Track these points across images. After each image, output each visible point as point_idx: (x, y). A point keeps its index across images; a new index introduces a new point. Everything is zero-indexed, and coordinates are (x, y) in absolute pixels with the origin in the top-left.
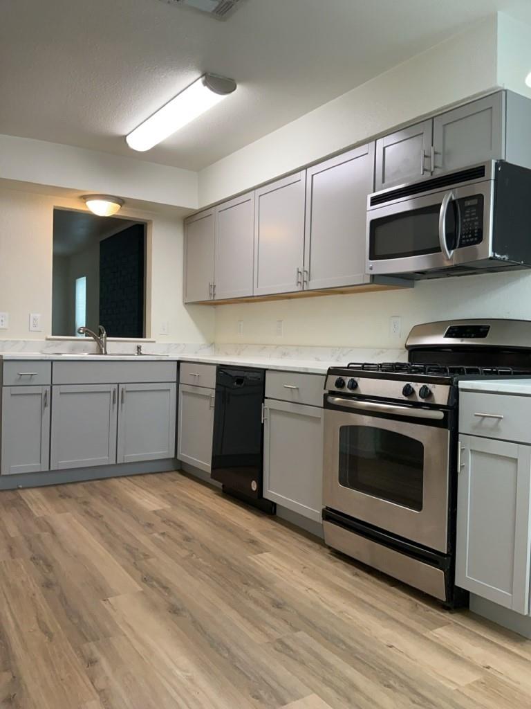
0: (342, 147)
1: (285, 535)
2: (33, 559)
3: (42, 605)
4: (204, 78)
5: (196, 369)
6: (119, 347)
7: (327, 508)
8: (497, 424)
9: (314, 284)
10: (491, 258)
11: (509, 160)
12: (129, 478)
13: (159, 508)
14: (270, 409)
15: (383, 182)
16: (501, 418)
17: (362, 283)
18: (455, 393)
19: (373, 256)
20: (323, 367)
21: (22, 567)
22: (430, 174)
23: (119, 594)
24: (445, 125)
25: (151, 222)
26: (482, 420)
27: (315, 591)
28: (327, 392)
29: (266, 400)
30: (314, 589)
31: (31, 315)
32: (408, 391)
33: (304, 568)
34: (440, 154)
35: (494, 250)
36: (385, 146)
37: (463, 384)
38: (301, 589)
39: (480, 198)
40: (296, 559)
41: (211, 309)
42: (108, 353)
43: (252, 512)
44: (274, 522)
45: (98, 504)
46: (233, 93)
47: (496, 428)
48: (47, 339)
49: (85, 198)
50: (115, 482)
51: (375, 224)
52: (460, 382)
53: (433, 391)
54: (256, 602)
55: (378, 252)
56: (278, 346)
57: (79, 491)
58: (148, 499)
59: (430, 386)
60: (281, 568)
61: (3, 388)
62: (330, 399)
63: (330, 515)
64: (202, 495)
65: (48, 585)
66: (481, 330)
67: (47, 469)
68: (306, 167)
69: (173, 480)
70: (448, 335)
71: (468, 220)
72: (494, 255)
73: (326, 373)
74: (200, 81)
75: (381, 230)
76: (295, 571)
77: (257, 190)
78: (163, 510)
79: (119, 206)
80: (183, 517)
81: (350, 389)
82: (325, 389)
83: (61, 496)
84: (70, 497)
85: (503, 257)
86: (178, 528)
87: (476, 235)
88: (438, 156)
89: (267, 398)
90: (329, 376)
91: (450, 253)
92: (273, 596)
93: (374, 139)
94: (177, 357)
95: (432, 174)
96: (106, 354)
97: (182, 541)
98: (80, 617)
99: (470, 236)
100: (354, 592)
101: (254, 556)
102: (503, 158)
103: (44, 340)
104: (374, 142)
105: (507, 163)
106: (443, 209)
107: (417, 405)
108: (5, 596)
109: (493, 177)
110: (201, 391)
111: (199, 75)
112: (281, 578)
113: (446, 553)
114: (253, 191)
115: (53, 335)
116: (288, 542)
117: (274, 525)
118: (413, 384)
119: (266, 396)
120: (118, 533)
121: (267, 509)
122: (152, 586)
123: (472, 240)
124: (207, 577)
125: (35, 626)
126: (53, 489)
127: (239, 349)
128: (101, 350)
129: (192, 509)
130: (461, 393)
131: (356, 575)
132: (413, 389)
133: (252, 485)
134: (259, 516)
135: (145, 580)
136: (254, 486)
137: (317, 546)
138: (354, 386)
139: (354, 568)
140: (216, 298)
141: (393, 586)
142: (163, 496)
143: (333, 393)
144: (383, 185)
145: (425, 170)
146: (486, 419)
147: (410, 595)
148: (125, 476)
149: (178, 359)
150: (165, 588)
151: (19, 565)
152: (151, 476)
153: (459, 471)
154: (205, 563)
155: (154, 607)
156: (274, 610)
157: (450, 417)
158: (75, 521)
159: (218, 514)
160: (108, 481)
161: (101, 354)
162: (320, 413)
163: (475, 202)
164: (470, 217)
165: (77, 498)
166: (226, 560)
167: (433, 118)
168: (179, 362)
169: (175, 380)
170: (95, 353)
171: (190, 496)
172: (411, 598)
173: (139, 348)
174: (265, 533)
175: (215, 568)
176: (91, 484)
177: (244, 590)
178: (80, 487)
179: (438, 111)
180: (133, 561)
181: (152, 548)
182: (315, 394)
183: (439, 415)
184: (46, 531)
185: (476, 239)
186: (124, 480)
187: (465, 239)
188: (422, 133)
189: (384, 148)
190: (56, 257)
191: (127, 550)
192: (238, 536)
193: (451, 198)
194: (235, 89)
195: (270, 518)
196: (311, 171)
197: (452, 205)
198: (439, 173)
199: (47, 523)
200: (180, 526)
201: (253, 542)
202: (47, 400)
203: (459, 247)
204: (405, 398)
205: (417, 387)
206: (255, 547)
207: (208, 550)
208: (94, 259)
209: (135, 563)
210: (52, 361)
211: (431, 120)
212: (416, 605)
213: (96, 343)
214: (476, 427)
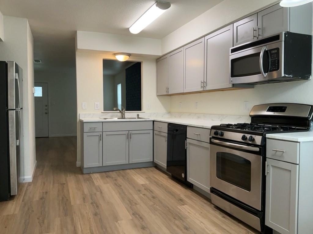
0: (219, 27)
1: (196, 198)
2: (92, 203)
3: (92, 223)
4: (156, 3)
5: (161, 125)
6: (131, 115)
7: (212, 188)
8: (282, 155)
9: (208, 88)
10: (283, 77)
11: (292, 31)
12: (134, 170)
13: (144, 183)
14: (189, 143)
15: (237, 42)
16: (283, 152)
17: (228, 87)
18: (264, 140)
19: (233, 75)
20: (210, 126)
21: (87, 207)
22: (257, 38)
23: (122, 220)
24: (263, 16)
25: (142, 62)
26: (276, 152)
27: (204, 224)
28: (211, 137)
29: (187, 139)
30: (204, 222)
31: (95, 103)
32: (244, 138)
33: (201, 213)
34: (261, 29)
35: (285, 73)
36: (237, 26)
37: (268, 135)
38: (198, 222)
39: (278, 49)
40: (198, 209)
41: (169, 97)
42: (126, 117)
43: (183, 187)
44: (192, 192)
45: (120, 180)
46: (170, 8)
47: (282, 156)
48: (102, 113)
49: (115, 54)
50: (128, 171)
51: (233, 61)
52: (266, 134)
53: (255, 139)
54: (178, 227)
55: (235, 74)
56: (196, 114)
57: (114, 174)
58: (140, 179)
59: (253, 136)
60: (191, 212)
61: (84, 133)
62: (212, 140)
63: (213, 190)
64: (162, 178)
65: (96, 214)
66: (283, 108)
67: (102, 166)
68: (204, 36)
69: (152, 171)
70: (269, 110)
71: (273, 59)
72: (285, 75)
73: (210, 128)
74: (155, 5)
75: (236, 64)
76: (197, 214)
77: (184, 47)
78: (146, 184)
79: (129, 57)
80: (154, 188)
81: (220, 136)
82: (210, 135)
83: (106, 177)
84: (110, 177)
85: (290, 76)
86: (150, 192)
87: (276, 66)
88: (260, 30)
89: (188, 138)
90: (212, 130)
91: (265, 74)
92: (185, 224)
93: (233, 23)
94: (153, 119)
95: (258, 39)
96: (125, 118)
97: (151, 198)
98: (106, 229)
99: (274, 67)
100: (221, 225)
101: (180, 206)
102: (289, 31)
103: (101, 113)
104: (232, 24)
105: (291, 33)
106: (261, 54)
107: (248, 145)
108: (79, 219)
109: (283, 39)
110: (163, 134)
111: (155, 2)
112: (189, 216)
113: (260, 210)
114: (183, 47)
115: (104, 111)
116: (196, 200)
117: (191, 193)
118: (246, 135)
119: (187, 137)
120: (126, 193)
121: (189, 186)
122: (136, 217)
123: (275, 68)
124: (159, 215)
125: (89, 231)
126: (104, 174)
127: (180, 114)
128: (123, 116)
129: (158, 184)
130: (267, 140)
131: (224, 217)
132: (247, 137)
133: (182, 175)
134: (186, 189)
135: (133, 214)
136: (183, 176)
137: (209, 203)
138: (222, 135)
139: (223, 214)
140: (169, 93)
141: (239, 223)
142: (147, 178)
143: (213, 138)
144: (237, 43)
145: (254, 36)
146: (278, 152)
147: (246, 227)
148: (132, 169)
149: (153, 120)
150: (141, 218)
151: (86, 206)
152: (143, 169)
153: (266, 175)
154: (159, 208)
155: (135, 226)
156: (185, 231)
157: (262, 151)
158: (111, 188)
159: (168, 187)
160: (125, 171)
161: (123, 118)
162: (208, 145)
163: (276, 51)
164: (274, 58)
165: (112, 178)
166: (168, 208)
167: (257, 13)
168: (153, 121)
169: (152, 129)
170: (121, 117)
171: (158, 178)
172: (247, 229)
173: (138, 115)
174: (187, 197)
175: (163, 211)
176: (119, 172)
177: (173, 221)
178: (114, 173)
179: (260, 9)
180: (130, 206)
181: (139, 201)
182: (206, 137)
183: (257, 149)
184: (99, 192)
185: (276, 68)
186: (132, 171)
187: (272, 68)
188: (253, 20)
189: (237, 27)
190: (105, 76)
191: (128, 200)
192: (175, 197)
193: (265, 50)
194: (170, 6)
195: (190, 190)
196: (207, 37)
197: (266, 52)
198: (261, 38)
199: (100, 188)
200: (151, 191)
201: (181, 200)
202: (101, 138)
203: (270, 72)
204: (243, 141)
205: (248, 136)
206: (182, 203)
207: (161, 203)
208: (123, 76)
209: (131, 207)
210: (103, 122)
211: (257, 14)
212: (248, 233)
213: (121, 113)
214: (273, 155)
